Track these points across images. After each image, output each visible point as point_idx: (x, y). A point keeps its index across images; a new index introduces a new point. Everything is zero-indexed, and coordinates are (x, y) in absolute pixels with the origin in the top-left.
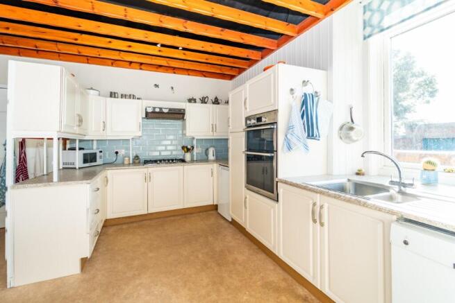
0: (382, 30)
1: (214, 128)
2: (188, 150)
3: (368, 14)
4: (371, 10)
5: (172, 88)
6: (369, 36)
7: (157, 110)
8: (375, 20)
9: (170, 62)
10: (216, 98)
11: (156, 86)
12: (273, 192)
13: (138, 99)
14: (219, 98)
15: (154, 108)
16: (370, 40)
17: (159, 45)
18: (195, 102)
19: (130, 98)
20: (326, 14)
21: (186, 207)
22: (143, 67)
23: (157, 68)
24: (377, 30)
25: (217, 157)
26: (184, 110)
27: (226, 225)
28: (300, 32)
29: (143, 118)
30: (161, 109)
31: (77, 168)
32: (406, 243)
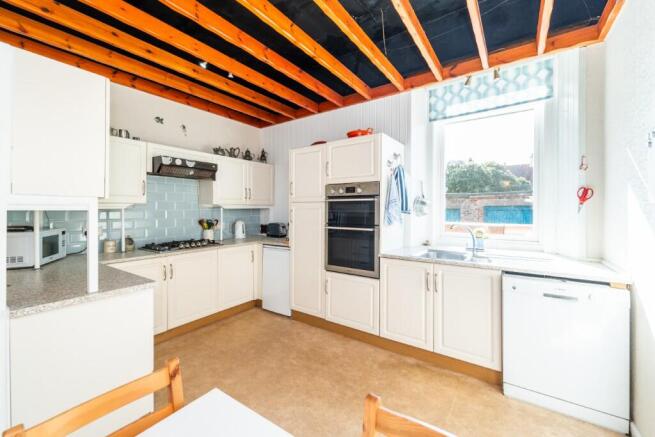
0: (445, 118)
1: (248, 193)
2: (210, 225)
3: (433, 100)
4: (436, 97)
5: (184, 127)
6: (435, 120)
7: (179, 162)
8: (440, 107)
9: (193, 88)
10: (248, 152)
11: (159, 120)
12: (373, 270)
13: (134, 138)
14: (252, 152)
15: (174, 159)
16: (435, 123)
17: (203, 65)
18: (224, 154)
19: (120, 136)
20: (406, 88)
21: (221, 309)
22: (136, 83)
23: (161, 91)
24: (440, 116)
25: (247, 235)
26: (216, 165)
27: (286, 321)
28: (374, 96)
29: (148, 173)
30: (183, 161)
31: (37, 266)
32: (514, 288)
